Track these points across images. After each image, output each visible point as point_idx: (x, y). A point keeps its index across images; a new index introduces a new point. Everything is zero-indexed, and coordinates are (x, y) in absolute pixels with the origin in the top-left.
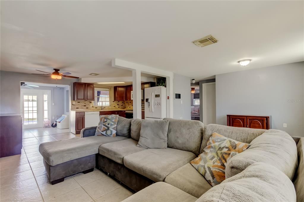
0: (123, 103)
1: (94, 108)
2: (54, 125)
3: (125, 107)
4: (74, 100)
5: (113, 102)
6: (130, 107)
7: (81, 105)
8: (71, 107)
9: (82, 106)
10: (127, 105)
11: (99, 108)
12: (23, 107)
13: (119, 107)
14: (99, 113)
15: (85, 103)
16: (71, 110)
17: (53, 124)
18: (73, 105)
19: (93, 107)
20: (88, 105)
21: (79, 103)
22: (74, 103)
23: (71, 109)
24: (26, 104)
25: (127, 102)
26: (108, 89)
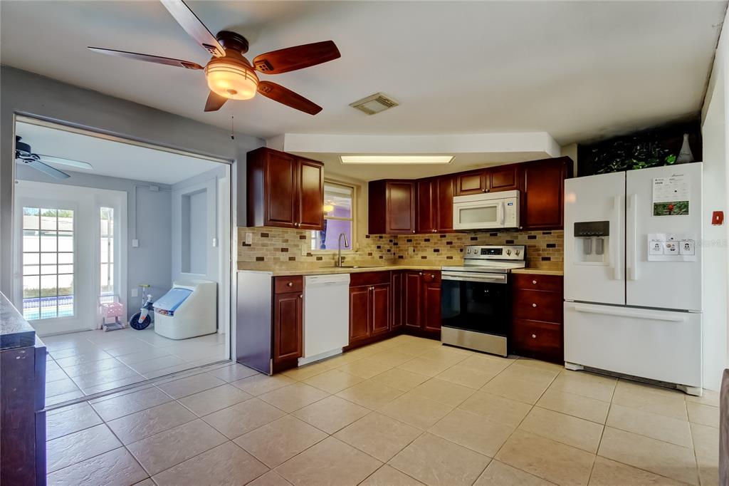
0: (391, 241)
1: (314, 259)
2: (141, 321)
3: (401, 257)
4: (250, 223)
5: (368, 237)
6: (424, 257)
7: (272, 247)
8: (239, 255)
9: (276, 250)
10: (411, 249)
11: (328, 260)
12: (21, 253)
13: (381, 257)
14: (347, 278)
15: (287, 241)
16: (239, 268)
17: (138, 316)
18: (244, 244)
19: (309, 255)
20: (297, 246)
21: (265, 240)
22: (250, 237)
23: (238, 262)
24: (30, 243)
25: (410, 241)
26: (348, 191)
